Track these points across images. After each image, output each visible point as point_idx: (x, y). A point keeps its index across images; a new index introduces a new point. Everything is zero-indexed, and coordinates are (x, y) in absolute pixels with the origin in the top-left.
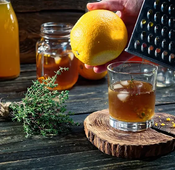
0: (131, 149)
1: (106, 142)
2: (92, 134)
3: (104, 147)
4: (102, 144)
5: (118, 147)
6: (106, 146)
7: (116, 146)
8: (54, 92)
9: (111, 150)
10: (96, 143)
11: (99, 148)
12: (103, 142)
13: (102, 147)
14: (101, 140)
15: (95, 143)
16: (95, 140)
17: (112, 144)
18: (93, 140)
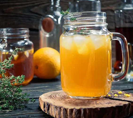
0: (88, 112)
1: (62, 108)
2: (48, 104)
3: (60, 114)
4: (57, 111)
5: (74, 111)
6: (62, 112)
7: (72, 110)
8: (10, 77)
9: (67, 115)
10: (52, 113)
11: (54, 117)
12: (58, 109)
13: (57, 114)
14: (56, 107)
15: (50, 112)
16: (50, 109)
17: (68, 109)
18: (48, 109)
